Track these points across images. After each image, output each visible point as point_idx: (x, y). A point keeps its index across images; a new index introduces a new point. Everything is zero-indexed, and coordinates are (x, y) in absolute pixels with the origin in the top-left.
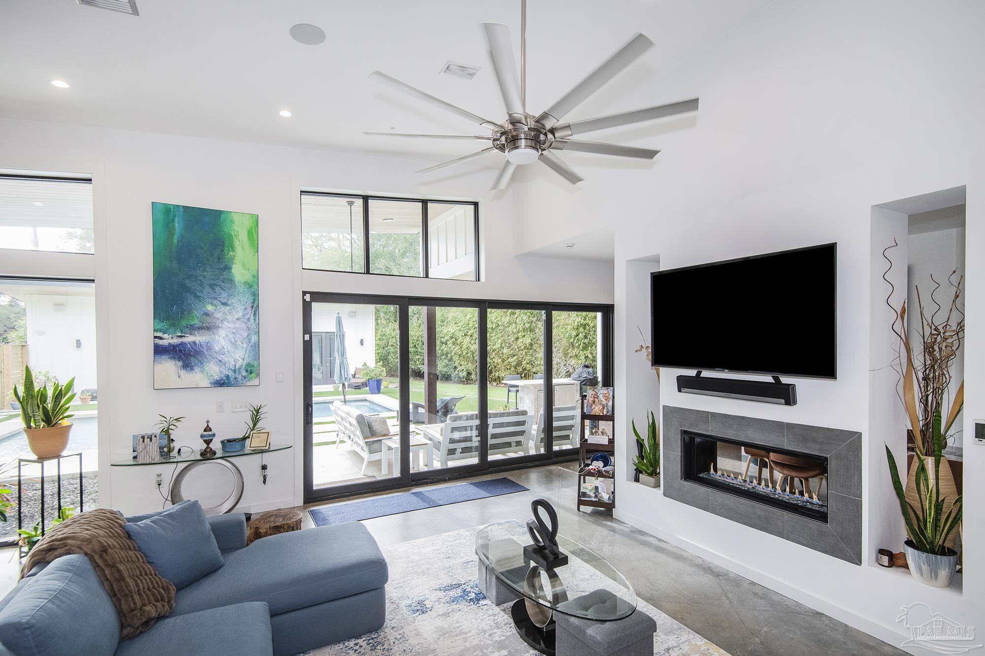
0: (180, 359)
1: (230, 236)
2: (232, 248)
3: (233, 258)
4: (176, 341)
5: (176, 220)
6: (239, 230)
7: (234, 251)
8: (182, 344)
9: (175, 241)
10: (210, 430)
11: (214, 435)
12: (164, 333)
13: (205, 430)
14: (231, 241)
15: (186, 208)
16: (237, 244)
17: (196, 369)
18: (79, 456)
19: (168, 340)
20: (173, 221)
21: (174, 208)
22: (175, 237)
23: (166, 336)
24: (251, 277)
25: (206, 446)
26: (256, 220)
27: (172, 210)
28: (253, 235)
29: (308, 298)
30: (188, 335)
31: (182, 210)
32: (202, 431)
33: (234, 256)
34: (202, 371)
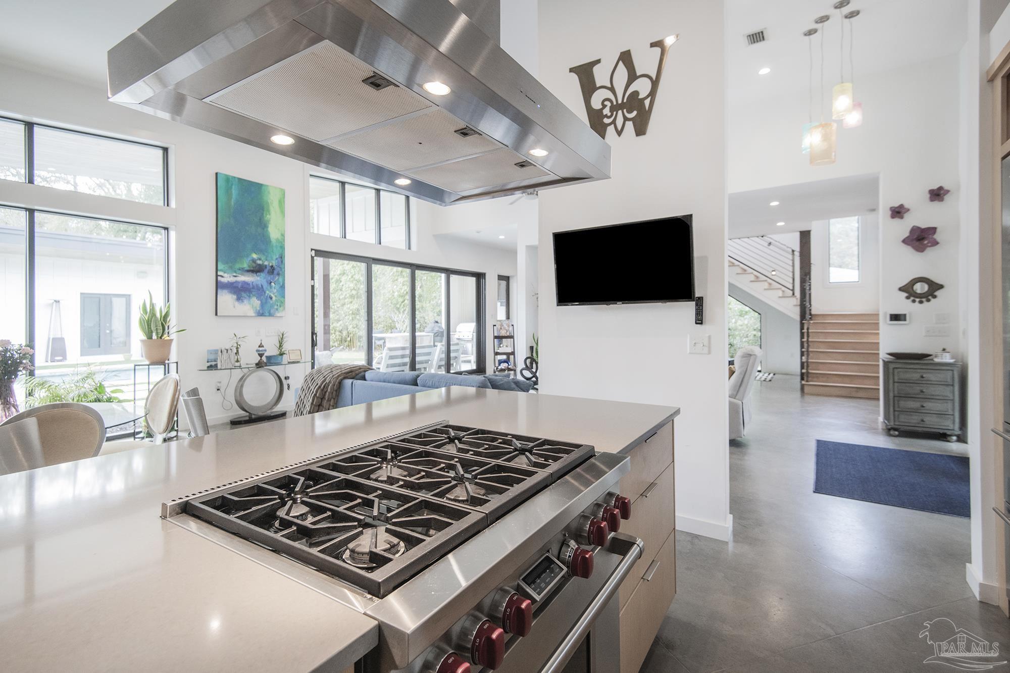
0: (234, 293)
1: (267, 203)
2: (268, 211)
3: (269, 221)
4: (232, 279)
5: (233, 187)
6: (272, 199)
7: (270, 214)
8: (236, 282)
9: (233, 204)
10: (263, 347)
11: (266, 351)
12: (225, 273)
13: (259, 347)
14: (268, 206)
15: (240, 179)
16: (272, 209)
17: (246, 301)
18: (176, 364)
19: (227, 278)
20: (231, 188)
21: (232, 179)
22: (233, 200)
23: (225, 275)
24: (280, 234)
25: (260, 358)
26: (283, 193)
27: (231, 179)
28: (282, 203)
29: (313, 253)
30: (240, 276)
31: (237, 180)
32: (257, 348)
33: (270, 218)
34: (250, 304)
